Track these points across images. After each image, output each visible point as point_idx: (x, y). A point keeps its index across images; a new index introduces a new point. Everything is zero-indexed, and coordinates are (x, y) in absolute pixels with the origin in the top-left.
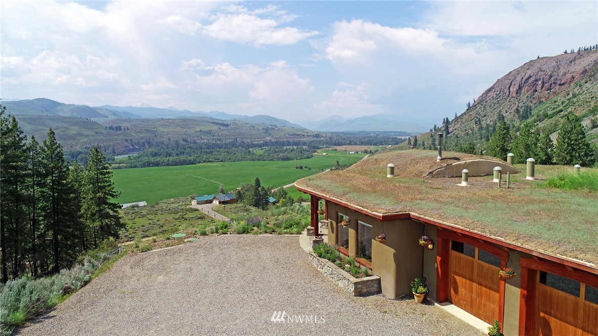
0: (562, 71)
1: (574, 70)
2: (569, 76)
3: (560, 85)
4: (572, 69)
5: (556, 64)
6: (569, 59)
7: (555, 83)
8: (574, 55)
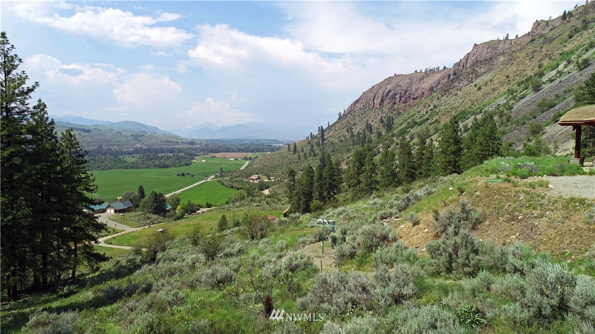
0: (414, 87)
1: (423, 87)
2: (420, 92)
3: (414, 99)
4: (422, 86)
5: (409, 81)
6: (419, 77)
7: (409, 97)
8: (422, 74)
